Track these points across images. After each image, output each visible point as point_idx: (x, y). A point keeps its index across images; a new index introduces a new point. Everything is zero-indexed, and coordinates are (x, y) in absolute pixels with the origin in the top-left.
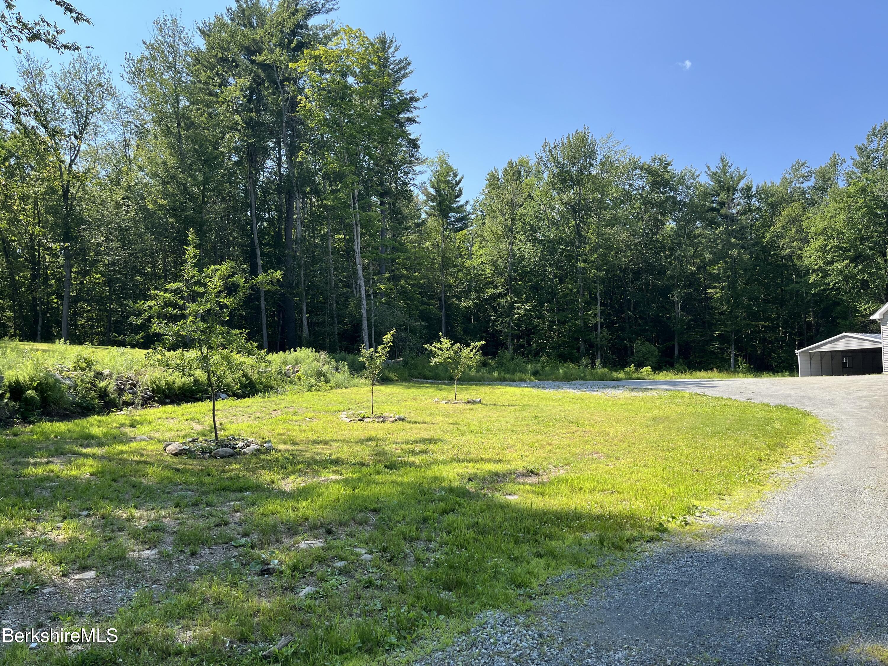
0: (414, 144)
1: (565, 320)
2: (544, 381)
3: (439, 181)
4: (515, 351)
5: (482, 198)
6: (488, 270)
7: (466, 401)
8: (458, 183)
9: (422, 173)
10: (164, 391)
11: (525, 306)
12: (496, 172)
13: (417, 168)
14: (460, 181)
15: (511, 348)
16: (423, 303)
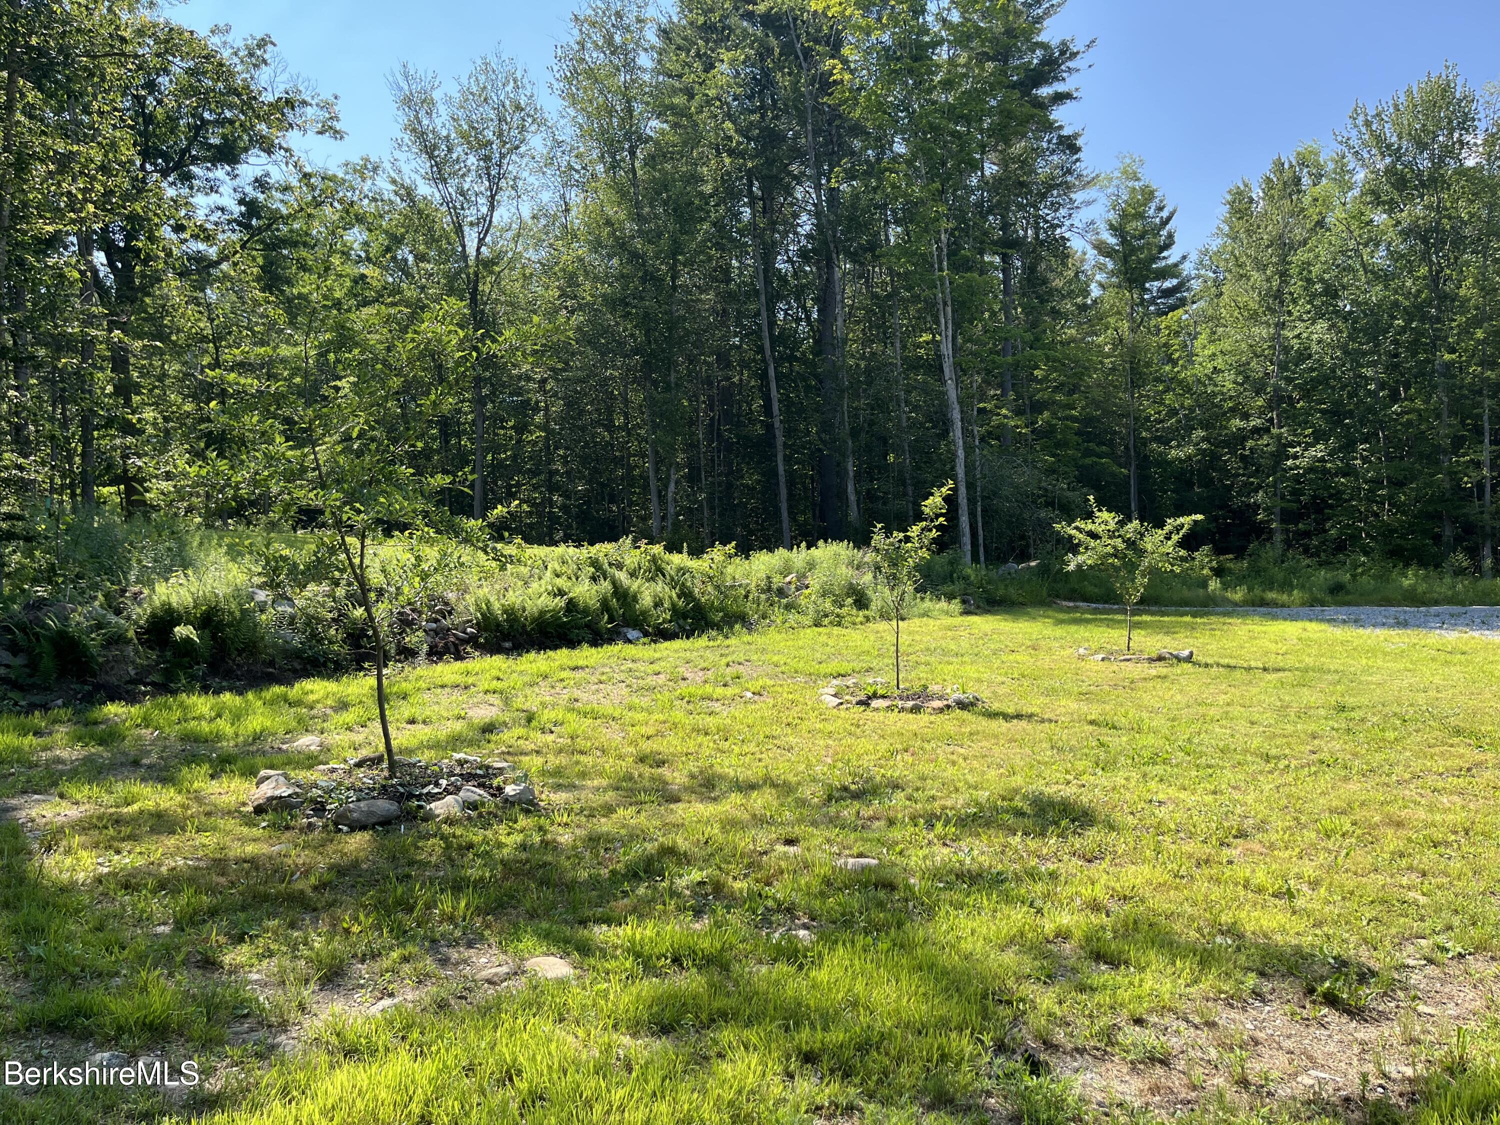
0: (1070, 145)
1: (1405, 478)
2: (1357, 604)
3: (1124, 216)
4: (1288, 544)
5: (1215, 245)
6: (1228, 382)
7: (1154, 655)
8: (1165, 222)
9: (1088, 203)
10: (498, 625)
11: (1312, 452)
12: (1246, 186)
13: (1078, 197)
14: (1169, 219)
15: (1278, 538)
16: (1088, 453)
